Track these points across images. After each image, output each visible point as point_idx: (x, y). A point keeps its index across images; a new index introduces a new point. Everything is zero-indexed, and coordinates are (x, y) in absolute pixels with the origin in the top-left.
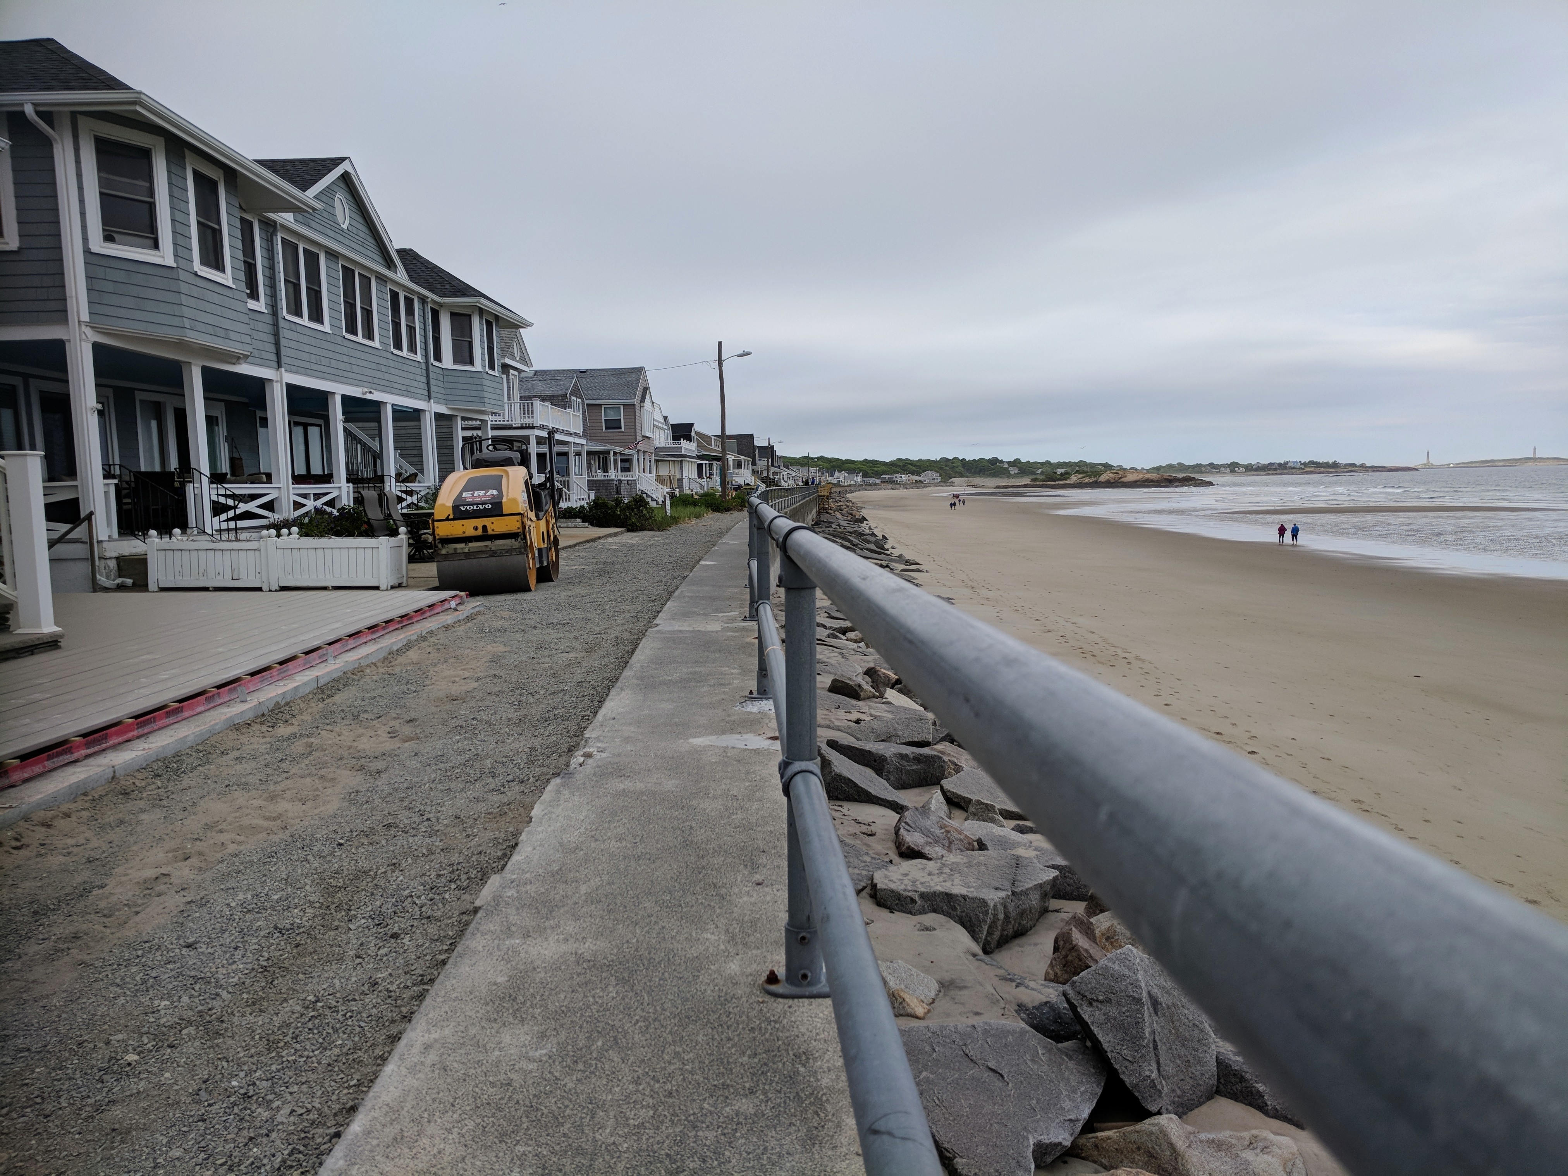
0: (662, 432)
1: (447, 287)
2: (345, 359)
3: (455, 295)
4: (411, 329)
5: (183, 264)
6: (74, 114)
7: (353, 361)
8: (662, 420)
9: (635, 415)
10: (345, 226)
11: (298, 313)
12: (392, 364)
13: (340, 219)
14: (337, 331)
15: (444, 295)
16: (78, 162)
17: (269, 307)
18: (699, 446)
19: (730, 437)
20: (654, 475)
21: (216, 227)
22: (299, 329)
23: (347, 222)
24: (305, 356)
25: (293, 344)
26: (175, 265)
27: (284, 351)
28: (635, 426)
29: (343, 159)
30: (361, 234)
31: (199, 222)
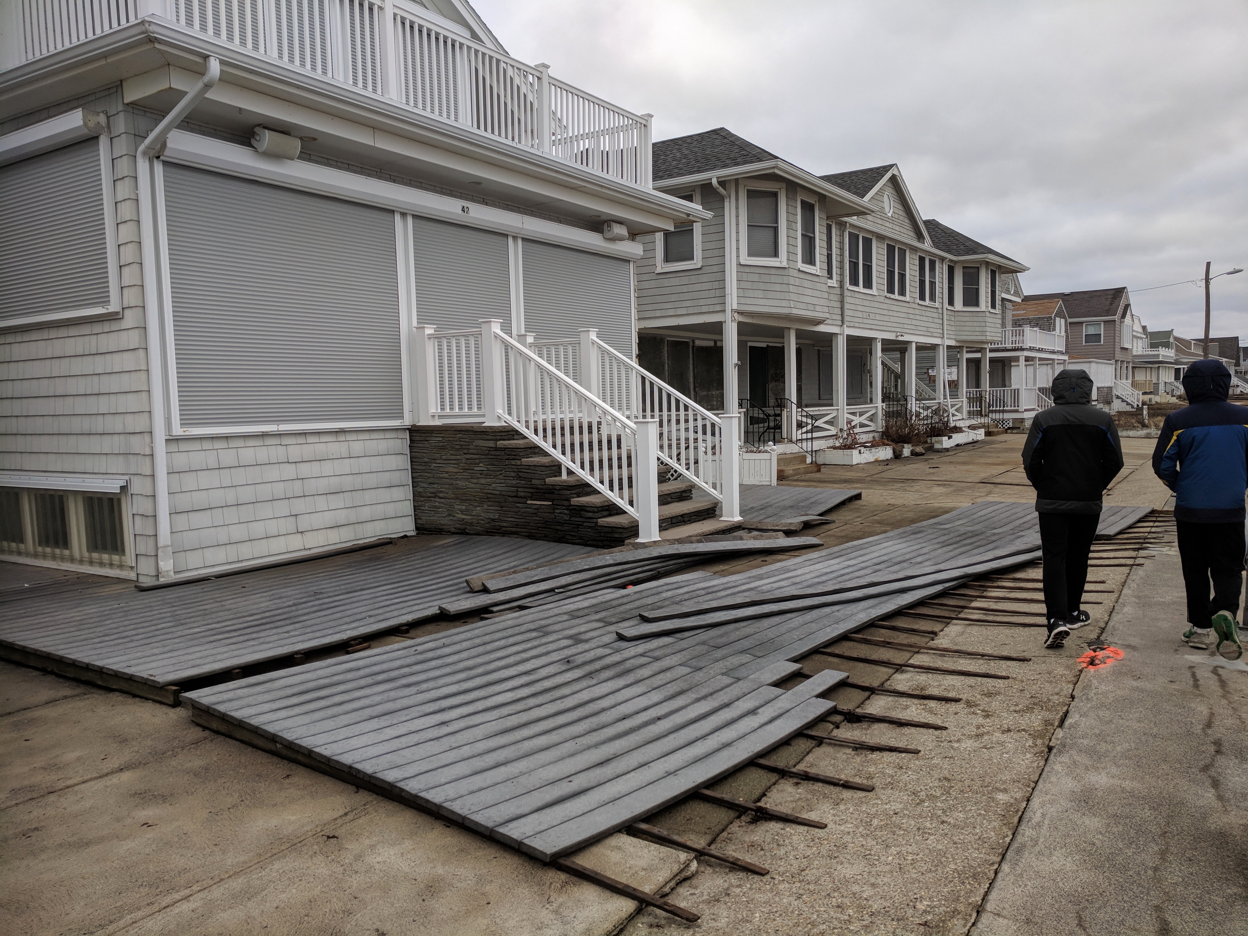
0: (1140, 341)
1: (962, 247)
2: (886, 312)
3: (967, 254)
4: (932, 284)
5: (792, 265)
6: (737, 180)
7: (891, 313)
8: (1140, 330)
9: (1115, 330)
10: (890, 215)
11: (856, 284)
12: (917, 312)
13: (887, 209)
14: (881, 293)
15: (960, 255)
16: (737, 208)
17: (839, 283)
18: (1178, 350)
19: (1213, 340)
20: (1130, 381)
21: (812, 235)
22: (857, 295)
23: (891, 211)
24: (860, 314)
25: (853, 307)
26: (787, 266)
27: (847, 312)
28: (1114, 339)
29: (891, 166)
30: (901, 218)
31: (802, 234)
